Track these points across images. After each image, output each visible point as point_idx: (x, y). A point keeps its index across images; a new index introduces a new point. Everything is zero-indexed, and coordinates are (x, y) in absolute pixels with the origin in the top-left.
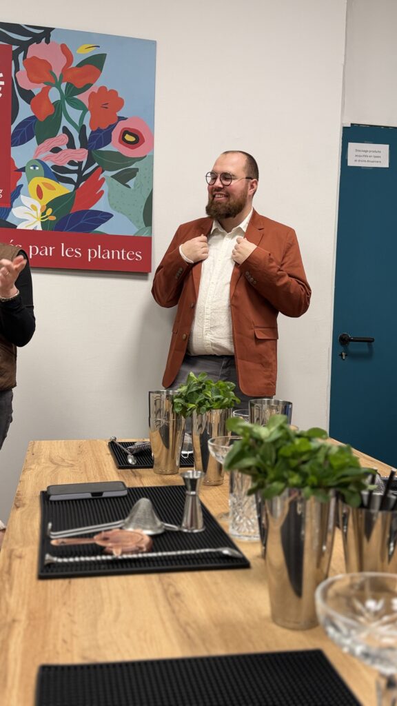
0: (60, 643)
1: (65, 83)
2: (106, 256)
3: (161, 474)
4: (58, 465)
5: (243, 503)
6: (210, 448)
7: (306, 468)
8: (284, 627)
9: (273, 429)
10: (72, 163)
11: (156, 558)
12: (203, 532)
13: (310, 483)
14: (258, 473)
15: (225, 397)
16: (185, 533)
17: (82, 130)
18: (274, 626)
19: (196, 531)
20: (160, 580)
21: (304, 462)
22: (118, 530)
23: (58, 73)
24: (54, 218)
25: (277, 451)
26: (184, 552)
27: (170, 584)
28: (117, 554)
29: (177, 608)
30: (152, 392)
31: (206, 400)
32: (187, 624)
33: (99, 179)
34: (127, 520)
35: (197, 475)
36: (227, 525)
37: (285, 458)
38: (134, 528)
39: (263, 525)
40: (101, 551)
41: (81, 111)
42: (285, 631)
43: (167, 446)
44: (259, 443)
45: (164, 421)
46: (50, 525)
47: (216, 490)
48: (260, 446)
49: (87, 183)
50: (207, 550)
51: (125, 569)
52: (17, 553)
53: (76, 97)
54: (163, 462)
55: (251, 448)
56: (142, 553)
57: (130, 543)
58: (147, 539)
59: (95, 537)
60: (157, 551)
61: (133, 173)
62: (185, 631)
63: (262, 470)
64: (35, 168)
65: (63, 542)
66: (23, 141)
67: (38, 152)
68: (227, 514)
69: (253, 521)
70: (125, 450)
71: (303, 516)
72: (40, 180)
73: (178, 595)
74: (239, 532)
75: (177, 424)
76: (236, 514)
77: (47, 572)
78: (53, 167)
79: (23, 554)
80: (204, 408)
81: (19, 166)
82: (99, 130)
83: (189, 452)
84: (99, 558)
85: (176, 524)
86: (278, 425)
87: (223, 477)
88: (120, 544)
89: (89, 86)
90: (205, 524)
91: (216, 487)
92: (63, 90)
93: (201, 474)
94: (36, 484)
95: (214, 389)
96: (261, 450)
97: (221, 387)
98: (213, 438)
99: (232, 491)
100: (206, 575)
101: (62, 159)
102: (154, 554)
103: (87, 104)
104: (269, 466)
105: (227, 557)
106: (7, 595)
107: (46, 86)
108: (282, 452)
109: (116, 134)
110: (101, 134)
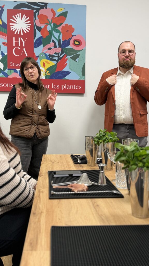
0: (58, 220)
1: (53, 23)
2: (68, 88)
3: (90, 166)
4: (53, 163)
5: (121, 175)
6: (108, 156)
7: (145, 160)
8: (137, 217)
9: (132, 147)
10: (55, 53)
11: (89, 193)
12: (106, 185)
13: (146, 166)
14: (127, 162)
15: (113, 138)
16: (100, 186)
17: (59, 41)
18: (133, 217)
19: (103, 185)
20: (91, 201)
21: (144, 159)
22: (76, 184)
23: (50, 19)
24: (49, 74)
25: (134, 154)
26: (99, 192)
27: (95, 202)
28: (76, 191)
29: (98, 210)
30: (86, 136)
31: (106, 139)
32: (102, 215)
33: (66, 59)
34: (79, 181)
35: (104, 165)
36: (115, 183)
37: (137, 157)
38: (81, 183)
39: (129, 183)
40: (70, 190)
41: (59, 34)
42: (137, 219)
43: (92, 156)
44: (127, 152)
45: (90, 147)
46: (52, 181)
47: (110, 172)
48: (127, 153)
49: (61, 61)
50: (108, 191)
51: (79, 197)
52: (41, 191)
53: (57, 28)
54: (91, 162)
55: (124, 154)
56: (85, 191)
57: (80, 188)
58: (86, 187)
59: (68, 186)
60: (90, 191)
61: (78, 56)
62: (101, 217)
63: (128, 161)
64: (42, 56)
65: (57, 187)
66: (38, 46)
67: (43, 50)
68: (115, 180)
69: (124, 182)
70: (77, 157)
71: (143, 180)
72: (44, 60)
73: (98, 206)
74: (119, 186)
75: (96, 148)
76: (118, 179)
77: (52, 197)
78: (49, 55)
79: (43, 191)
80: (105, 142)
81: (37, 55)
82: (65, 41)
83: (100, 159)
84: (70, 193)
85: (96, 183)
86: (134, 145)
87: (113, 167)
88: (77, 188)
89: (61, 24)
90: (107, 183)
91: (110, 171)
92: (52, 26)
93: (105, 165)
94: (46, 169)
95: (109, 135)
96: (128, 154)
97: (112, 134)
98: (109, 152)
99: (116, 171)
100: (108, 200)
101: (52, 52)
102: (89, 192)
103: (61, 31)
104: (131, 160)
105: (115, 194)
106: (39, 204)
107: (46, 25)
108: (135, 155)
109: (71, 42)
110: (66, 42)
